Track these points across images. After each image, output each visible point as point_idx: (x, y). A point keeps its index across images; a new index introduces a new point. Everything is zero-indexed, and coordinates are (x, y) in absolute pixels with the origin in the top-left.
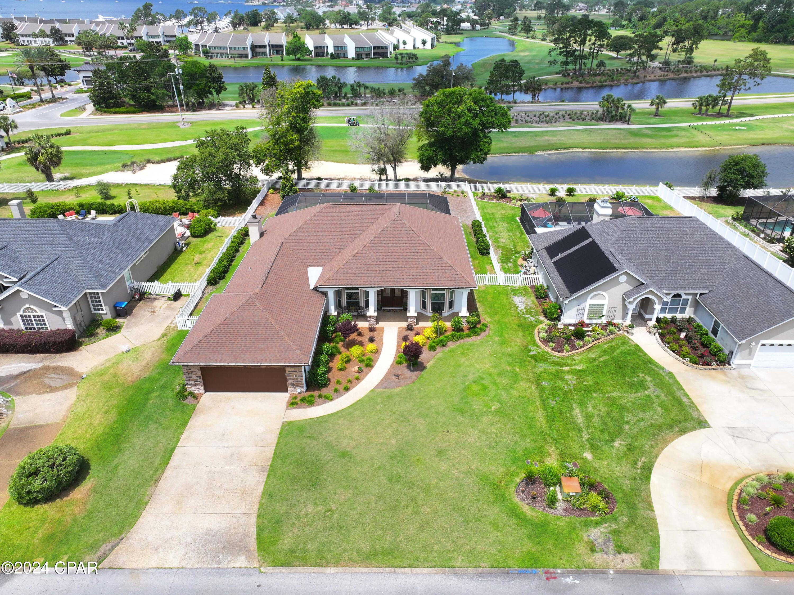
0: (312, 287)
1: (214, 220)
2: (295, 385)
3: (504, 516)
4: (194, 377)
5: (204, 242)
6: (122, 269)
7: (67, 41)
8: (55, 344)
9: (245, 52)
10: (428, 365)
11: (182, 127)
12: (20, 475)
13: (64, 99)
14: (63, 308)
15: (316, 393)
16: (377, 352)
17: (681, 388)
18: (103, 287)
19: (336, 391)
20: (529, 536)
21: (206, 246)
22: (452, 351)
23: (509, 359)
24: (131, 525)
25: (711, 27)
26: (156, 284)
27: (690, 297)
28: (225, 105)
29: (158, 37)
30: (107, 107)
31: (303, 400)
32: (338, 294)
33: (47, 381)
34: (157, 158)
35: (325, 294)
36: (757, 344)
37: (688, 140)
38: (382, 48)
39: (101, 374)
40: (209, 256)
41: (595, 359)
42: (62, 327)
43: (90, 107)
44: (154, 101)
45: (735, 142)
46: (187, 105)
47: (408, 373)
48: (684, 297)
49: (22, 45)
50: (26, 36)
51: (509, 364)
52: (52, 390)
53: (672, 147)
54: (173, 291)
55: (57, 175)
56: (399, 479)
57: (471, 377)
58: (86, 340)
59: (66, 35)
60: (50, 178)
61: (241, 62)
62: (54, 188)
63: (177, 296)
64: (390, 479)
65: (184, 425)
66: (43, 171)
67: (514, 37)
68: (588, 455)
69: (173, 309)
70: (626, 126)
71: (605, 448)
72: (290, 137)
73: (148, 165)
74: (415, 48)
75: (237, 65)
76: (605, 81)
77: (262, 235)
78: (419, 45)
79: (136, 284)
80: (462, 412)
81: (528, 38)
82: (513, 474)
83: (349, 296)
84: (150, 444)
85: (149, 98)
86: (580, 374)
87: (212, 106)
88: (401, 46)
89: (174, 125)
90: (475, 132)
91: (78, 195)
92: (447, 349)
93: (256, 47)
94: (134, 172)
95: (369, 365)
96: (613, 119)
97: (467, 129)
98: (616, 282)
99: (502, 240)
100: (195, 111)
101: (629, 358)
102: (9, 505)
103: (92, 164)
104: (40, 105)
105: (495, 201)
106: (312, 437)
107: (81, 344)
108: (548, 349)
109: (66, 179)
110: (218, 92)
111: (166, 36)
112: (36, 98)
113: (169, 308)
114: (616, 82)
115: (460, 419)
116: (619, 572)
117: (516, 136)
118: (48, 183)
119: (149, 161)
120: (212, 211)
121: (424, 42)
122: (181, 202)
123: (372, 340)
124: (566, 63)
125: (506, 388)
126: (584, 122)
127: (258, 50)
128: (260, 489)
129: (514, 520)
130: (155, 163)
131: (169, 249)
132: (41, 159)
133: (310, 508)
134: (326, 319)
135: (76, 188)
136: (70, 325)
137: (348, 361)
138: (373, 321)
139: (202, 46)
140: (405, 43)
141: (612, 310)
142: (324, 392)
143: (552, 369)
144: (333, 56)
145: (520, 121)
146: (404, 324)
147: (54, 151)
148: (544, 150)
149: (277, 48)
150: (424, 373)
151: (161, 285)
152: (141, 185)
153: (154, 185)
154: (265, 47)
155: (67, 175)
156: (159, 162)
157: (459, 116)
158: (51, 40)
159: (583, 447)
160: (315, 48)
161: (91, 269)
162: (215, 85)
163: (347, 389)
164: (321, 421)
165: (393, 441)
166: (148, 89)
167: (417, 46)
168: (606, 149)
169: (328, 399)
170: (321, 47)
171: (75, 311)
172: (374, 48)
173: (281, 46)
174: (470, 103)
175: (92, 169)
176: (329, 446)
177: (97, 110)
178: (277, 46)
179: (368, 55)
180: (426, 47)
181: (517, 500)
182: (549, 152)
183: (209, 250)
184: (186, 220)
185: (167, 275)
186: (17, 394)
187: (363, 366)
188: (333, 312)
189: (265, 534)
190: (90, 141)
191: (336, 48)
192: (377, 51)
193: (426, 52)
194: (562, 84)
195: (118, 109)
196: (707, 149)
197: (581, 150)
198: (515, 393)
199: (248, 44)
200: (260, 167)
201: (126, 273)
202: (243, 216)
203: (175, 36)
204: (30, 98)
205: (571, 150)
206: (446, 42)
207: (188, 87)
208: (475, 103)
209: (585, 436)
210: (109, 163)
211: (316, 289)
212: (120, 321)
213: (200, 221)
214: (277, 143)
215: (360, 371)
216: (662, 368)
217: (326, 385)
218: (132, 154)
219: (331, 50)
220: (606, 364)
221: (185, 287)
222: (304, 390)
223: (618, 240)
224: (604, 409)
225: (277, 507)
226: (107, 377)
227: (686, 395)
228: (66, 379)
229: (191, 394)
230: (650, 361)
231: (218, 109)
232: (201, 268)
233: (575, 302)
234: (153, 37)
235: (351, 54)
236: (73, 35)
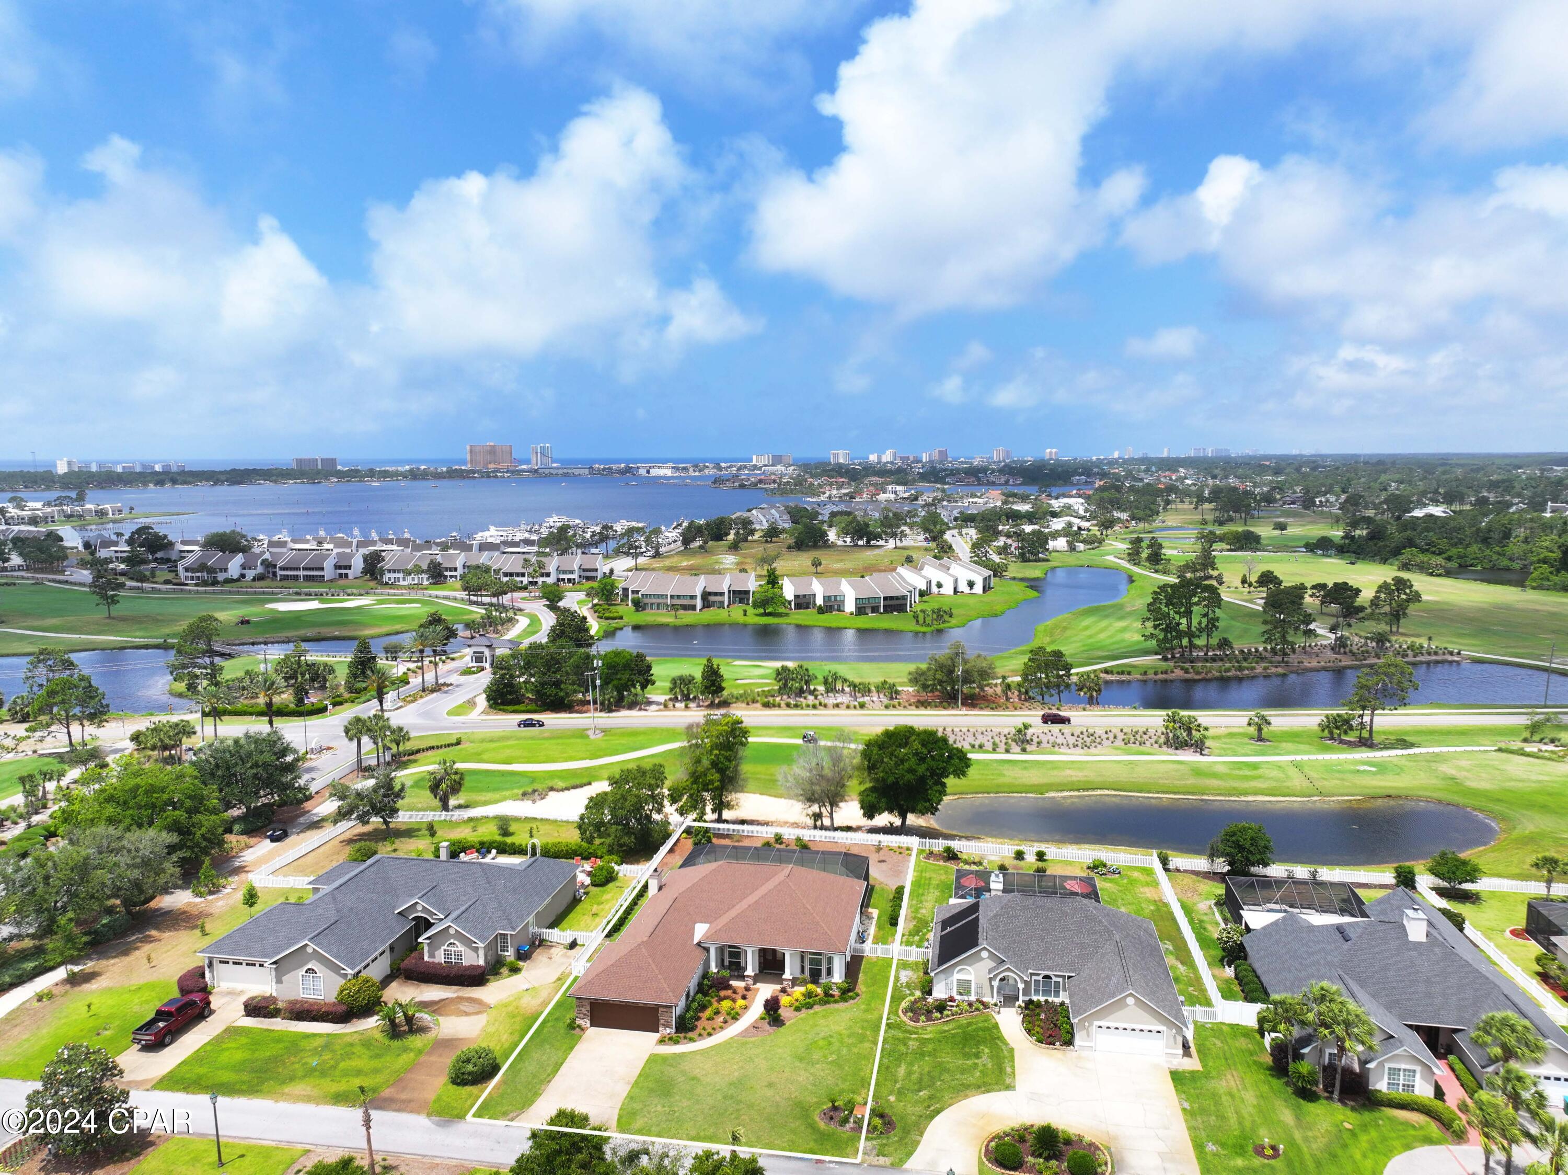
0: (696, 941)
1: (616, 867)
2: (667, 1025)
3: (803, 1128)
4: (584, 1010)
5: (604, 892)
6: (529, 914)
7: (446, 577)
8: (469, 977)
9: (692, 602)
10: (788, 1024)
11: (592, 737)
12: (457, 1061)
13: (448, 685)
14: (481, 945)
15: (682, 1035)
16: (746, 1008)
17: (1012, 1060)
18: (513, 929)
19: (700, 1035)
20: (815, 1141)
21: (605, 897)
22: (816, 1013)
23: (865, 1024)
24: (530, 1105)
26: (555, 931)
27: (1060, 980)
28: (650, 703)
29: (572, 572)
30: (503, 704)
31: (670, 1039)
32: (721, 950)
33: (462, 1008)
34: (561, 784)
35: (707, 950)
38: (897, 598)
39: (505, 1006)
40: (607, 907)
41: (945, 1031)
42: (475, 964)
43: (482, 702)
44: (562, 699)
46: (602, 703)
47: (767, 1027)
48: (1054, 979)
49: (387, 584)
50: (394, 571)
51: (863, 1028)
52: (467, 1014)
54: (569, 940)
55: (452, 802)
56: (732, 1097)
57: (822, 1035)
58: (491, 978)
59: (446, 569)
60: (445, 807)
61: (687, 618)
62: (448, 818)
63: (573, 945)
64: (725, 1098)
65: (572, 1048)
66: (441, 799)
67: (1136, 569)
68: (892, 1098)
69: (568, 957)
70: (1197, 758)
71: (910, 1095)
73: (551, 794)
74: (956, 591)
75: (678, 622)
76: (1228, 670)
77: (660, 888)
78: (963, 587)
79: (537, 930)
80: (801, 1060)
81: (1156, 571)
82: (823, 1104)
83: (732, 955)
84: (544, 1058)
85: (556, 695)
86: (924, 1042)
87: (631, 706)
88: (935, 589)
89: (582, 734)
91: (474, 830)
92: (811, 1011)
93: (710, 594)
94: (534, 801)
95: (735, 1018)
96: (1179, 744)
98: (977, 957)
99: (924, 911)
100: (610, 711)
101: (980, 1033)
102: (445, 1085)
103: (488, 790)
104: (421, 697)
105: (941, 863)
106: (671, 1065)
107: (488, 981)
108: (905, 1019)
109: (460, 807)
110: (644, 687)
111: (584, 570)
112: (415, 681)
113: (565, 956)
114: (1246, 672)
115: (797, 1064)
116: (870, 1165)
118: (443, 813)
119: (552, 789)
120: (615, 857)
121: (971, 584)
122: (585, 845)
123: (744, 997)
125: (849, 1046)
126: (1142, 748)
127: (712, 598)
128: (625, 1095)
129: (810, 1130)
130: (558, 791)
131: (568, 898)
132: (443, 786)
133: (659, 1108)
134: (705, 975)
135: (471, 820)
136: (481, 962)
137: (717, 1013)
138: (750, 982)
139: (633, 592)
140: (939, 585)
141: (979, 987)
142: (690, 1035)
143: (901, 1035)
144: (821, 611)
145: (1044, 745)
146: (778, 987)
147: (457, 777)
148: (1058, 791)
149: (740, 596)
150: (782, 1029)
151: (561, 933)
152: (542, 820)
153: (556, 821)
154: (722, 594)
155: (462, 802)
156: (562, 790)
158: (425, 576)
159: (891, 1093)
160: (797, 597)
161: (504, 912)
162: (641, 678)
163: (710, 1035)
164: (681, 1055)
165: (736, 1074)
166: (557, 684)
167: (960, 589)
168: (1149, 792)
169: (692, 1040)
170: (804, 596)
171: (488, 948)
172: (885, 599)
173: (747, 592)
175: (489, 796)
176: (683, 1073)
177: (491, 707)
178: (740, 592)
179: (875, 609)
180: (974, 591)
181: (817, 1119)
182: (1065, 794)
183: (607, 901)
184: (587, 866)
185: (565, 924)
186: (441, 1015)
187: (728, 1018)
188: (714, 969)
189: (624, 1120)
190: (485, 757)
191: (827, 598)
192: (889, 602)
193: (972, 601)
194: (1156, 673)
195: (516, 707)
196: (1299, 799)
197: (1113, 792)
198: (855, 1050)
199: (698, 593)
201: (531, 918)
202: (648, 864)
203: (596, 570)
204: (408, 683)
206: (1014, 579)
207: (605, 683)
209: (898, 1086)
210: (507, 789)
211: (699, 944)
212: (521, 964)
213: (601, 868)
215: (725, 1022)
216: (1007, 1044)
217: (692, 1029)
218: (532, 777)
219: (820, 601)
220: (954, 1036)
221: (581, 937)
222: (673, 1031)
223: (995, 916)
224: (927, 1069)
225: (635, 1105)
226: (511, 1009)
227: (1013, 1067)
228: (477, 1008)
229: (579, 1026)
230: (1000, 1038)
231: (640, 709)
232: (597, 919)
233: (942, 976)
234: (565, 572)
235: (850, 606)
236: (456, 569)
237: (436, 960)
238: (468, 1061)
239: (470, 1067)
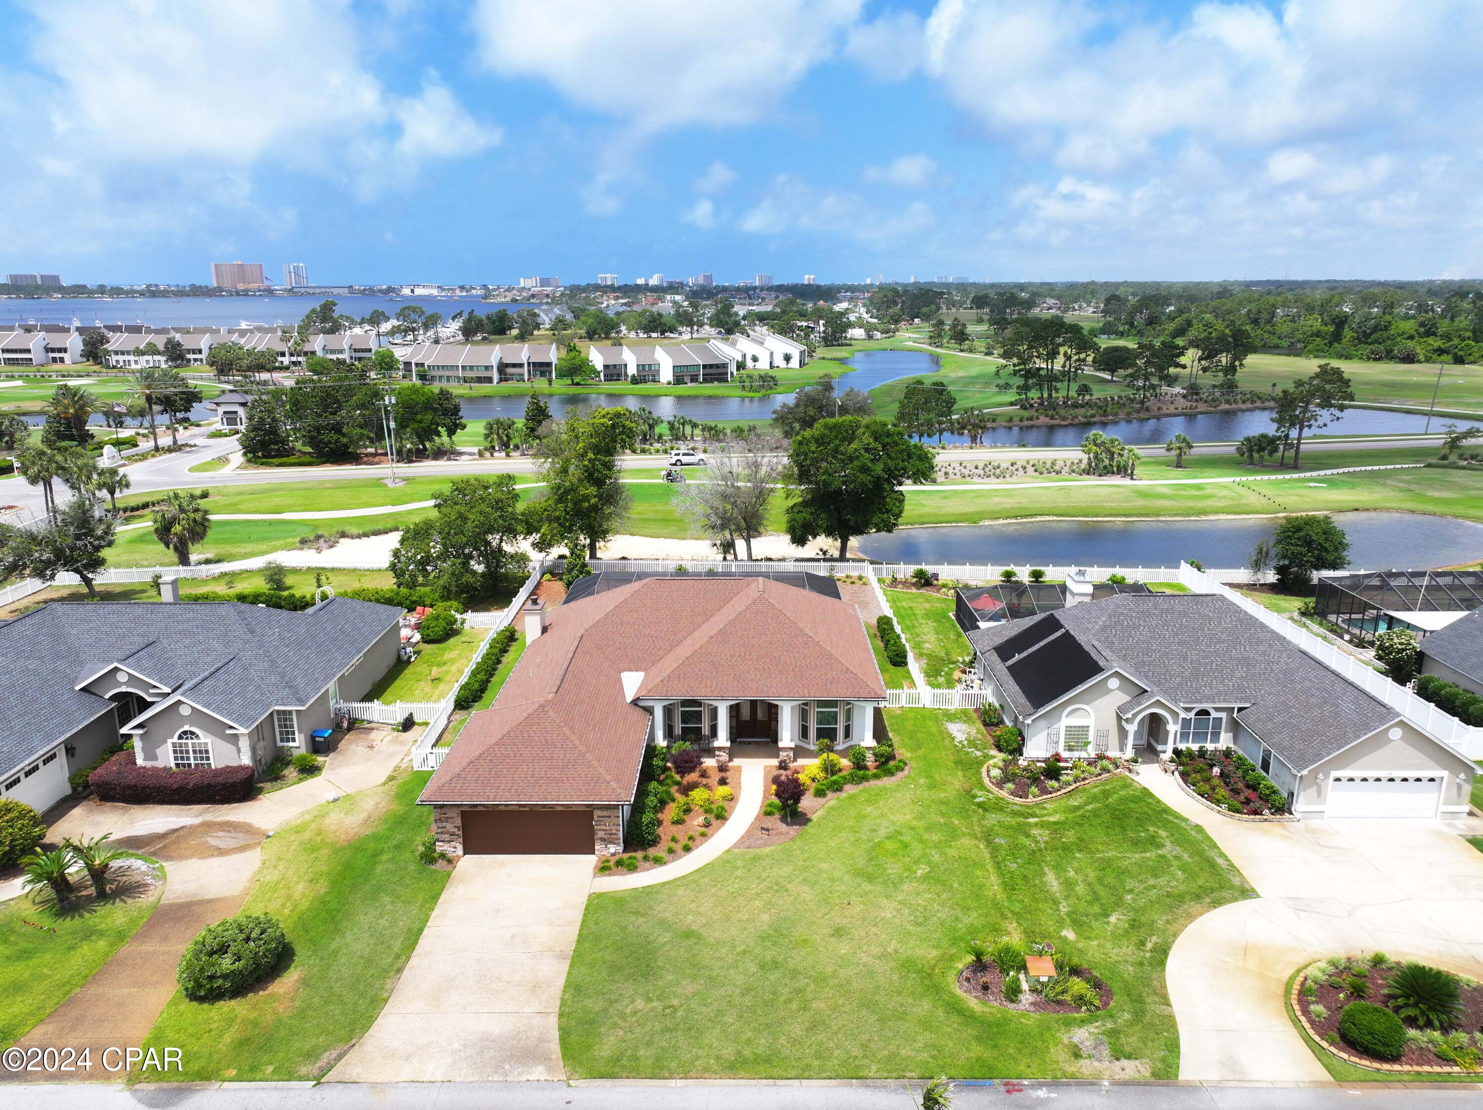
0: (629, 699)
1: (458, 616)
2: (607, 841)
3: (940, 1013)
4: (450, 827)
5: (445, 649)
6: (327, 679)
7: (189, 360)
8: (225, 786)
9: (487, 374)
10: (814, 817)
11: (391, 485)
12: (197, 954)
13: (191, 446)
14: (242, 730)
15: (639, 855)
16: (731, 799)
17: (1214, 846)
18: (301, 702)
19: (671, 851)
20: (979, 1039)
21: (447, 656)
22: (852, 797)
23: (943, 808)
24: (366, 1028)
25: (1266, 336)
26: (376, 705)
27: (1223, 715)
28: (461, 454)
29: (341, 351)
30: (264, 456)
31: (619, 863)
32: (668, 712)
33: (212, 841)
34: (355, 531)
35: (650, 711)
36: (1327, 776)
37: (1231, 503)
38: (717, 366)
39: (298, 830)
40: (454, 668)
41: (1078, 808)
42: (234, 764)
43: (238, 458)
44: (346, 446)
45: (1309, 506)
46: (399, 452)
47: (783, 827)
48: (1214, 714)
49: (114, 367)
50: (123, 353)
51: (943, 815)
52: (222, 852)
53: (1206, 513)
54: (400, 718)
55: (193, 558)
56: (775, 965)
57: (883, 832)
58: (268, 785)
59: (189, 351)
60: (184, 560)
61: (483, 389)
62: (189, 575)
63: (408, 724)
64: (762, 966)
65: (435, 897)
66: (176, 549)
67: (939, 350)
68: (1069, 934)
69: (403, 743)
70: (1127, 482)
71: (1095, 924)
72: (582, 491)
73: (342, 540)
74: (772, 367)
75: (474, 393)
76: (1093, 416)
77: (544, 630)
78: (779, 362)
79: (342, 705)
80: (870, 879)
81: (962, 351)
82: (952, 958)
83: (686, 717)
84: (383, 922)
85: (337, 441)
86: (1055, 828)
87: (440, 454)
88: (750, 364)
89: (378, 483)
90: (878, 483)
91: (230, 584)
92: (843, 795)
93: (507, 365)
94: (319, 550)
95: (721, 817)
96: (1107, 471)
97: (864, 478)
98: (1102, 689)
99: (927, 645)
100: (411, 461)
101: (1132, 805)
102: (174, 1003)
103: (249, 540)
104: (153, 456)
105: (914, 590)
106: (637, 913)
107: (260, 791)
108: (1004, 794)
109: (208, 562)
110: (451, 432)
111: (355, 351)
112: (145, 445)
113: (395, 741)
114: (1111, 417)
115: (866, 886)
116: (1115, 1083)
117: (945, 497)
118: (181, 567)
119: (343, 535)
120: (455, 604)
121: (787, 358)
122: (404, 591)
123: (723, 782)
124: (1026, 388)
125: (937, 846)
126: (1059, 476)
127: (510, 370)
128: (561, 981)
129: (955, 1018)
130: (352, 537)
131: (389, 660)
132: (177, 529)
133: (640, 1004)
134: (651, 751)
135: (223, 575)
136: (246, 760)
137: (688, 811)
138: (724, 756)
139: (417, 365)
140: (755, 359)
141: (1102, 735)
142: (652, 852)
143: (1011, 821)
144: (635, 381)
145: (951, 476)
146: (775, 762)
147: (198, 516)
148: (992, 519)
149: (542, 368)
150: (808, 828)
151: (384, 707)
152: (333, 569)
153: (354, 570)
154: (521, 365)
155: (210, 556)
156: (359, 537)
157: (851, 459)
158: (162, 359)
159: (1061, 924)
160: (606, 367)
161: (283, 676)
162: (448, 421)
163: (687, 849)
164: (649, 891)
165: (765, 917)
166: (337, 428)
167: (775, 364)
168: (1097, 516)
169: (658, 861)
170: (615, 366)
171: (257, 734)
172: (705, 367)
173: (549, 364)
174: (868, 439)
175: (250, 547)
176: (663, 924)
177: (249, 461)
178: (541, 364)
179: (694, 379)
180: (790, 366)
181: (959, 992)
182: (1001, 521)
183: (453, 661)
184: (413, 619)
185: (388, 694)
186: (169, 858)
187: (711, 817)
188: (661, 742)
189: (573, 1039)
190: (240, 507)
191: (641, 367)
192: (708, 371)
193: (790, 373)
194: (1021, 420)
195: (284, 460)
196: (1264, 516)
197: (1055, 518)
198: (952, 852)
199: (494, 363)
200: (531, 539)
201: (331, 686)
202: (506, 610)
203: (370, 350)
204: (136, 445)
205: (1039, 519)
206: (824, 358)
207: (402, 425)
208: (876, 439)
209: (1064, 909)
210: (276, 539)
211: (635, 702)
212: (320, 759)
213: (437, 618)
214: (560, 500)
215: (707, 825)
216: (1186, 820)
217: (654, 842)
218: (314, 524)
219: (632, 370)
220: (1096, 814)
221: (420, 710)
222: (620, 848)
223: (1104, 628)
224: (1092, 875)
225: (589, 1003)
226: (307, 835)
227: (1222, 855)
228: (241, 839)
229: (443, 856)
230: (1166, 810)
231: (449, 459)
232: (442, 687)
233: (1042, 723)
234: (333, 352)
235: (666, 375)
236: (200, 352)
237: (160, 764)
238: (223, 949)
239: (226, 963)
